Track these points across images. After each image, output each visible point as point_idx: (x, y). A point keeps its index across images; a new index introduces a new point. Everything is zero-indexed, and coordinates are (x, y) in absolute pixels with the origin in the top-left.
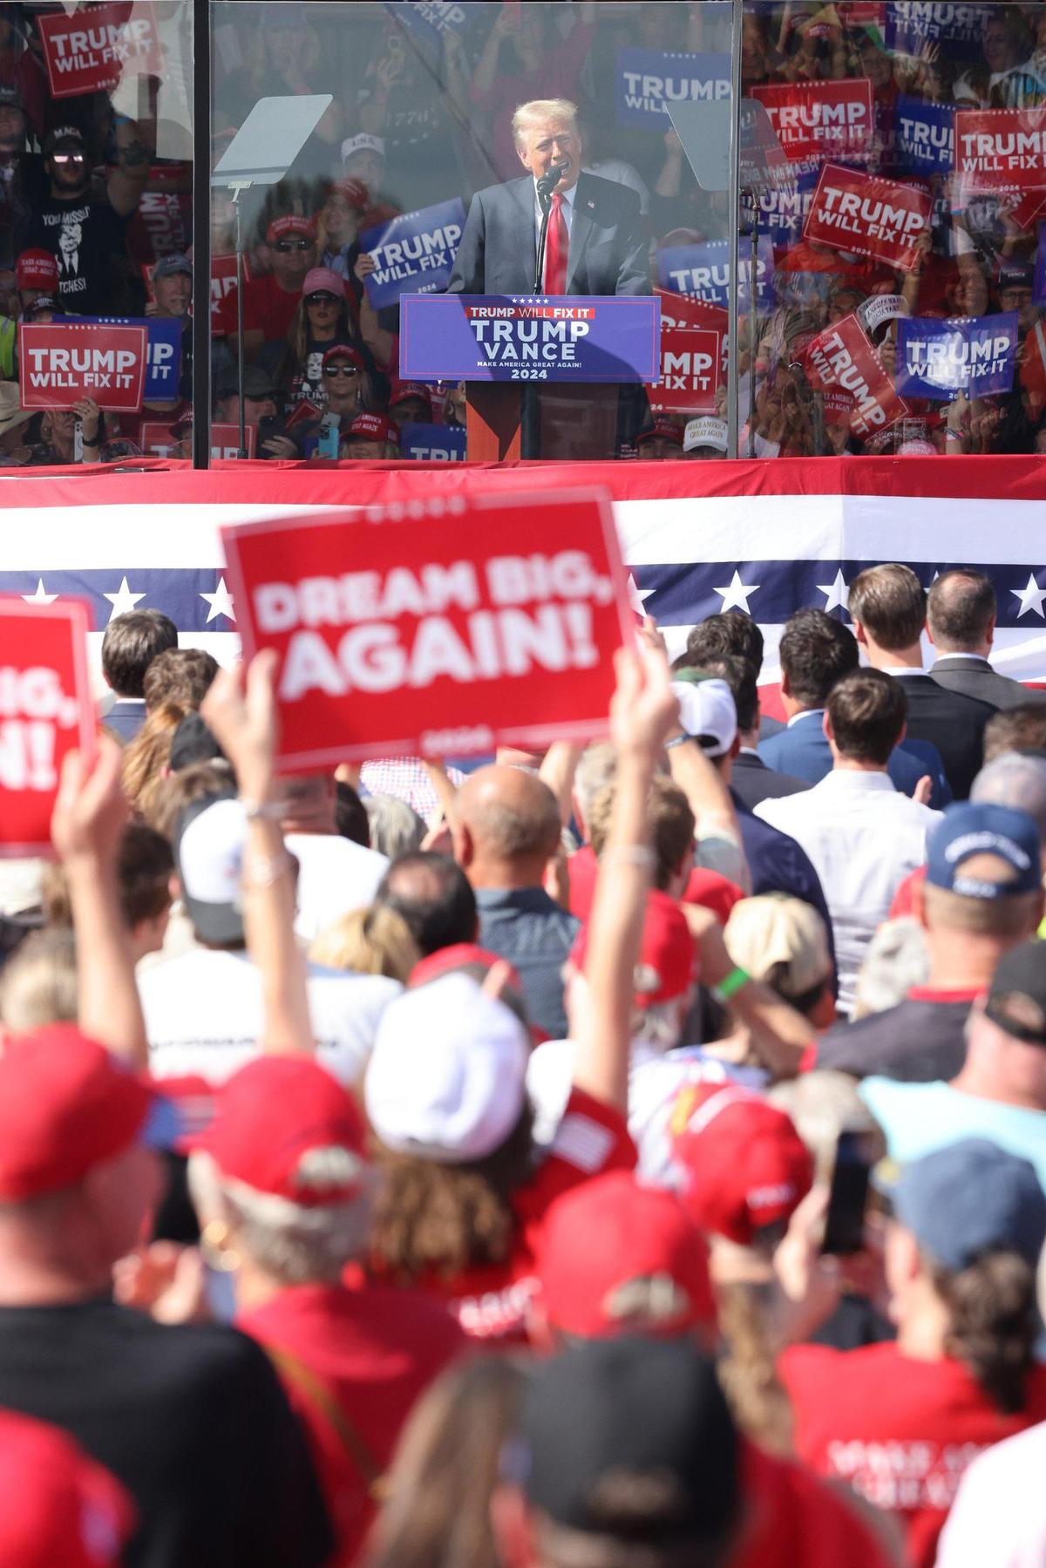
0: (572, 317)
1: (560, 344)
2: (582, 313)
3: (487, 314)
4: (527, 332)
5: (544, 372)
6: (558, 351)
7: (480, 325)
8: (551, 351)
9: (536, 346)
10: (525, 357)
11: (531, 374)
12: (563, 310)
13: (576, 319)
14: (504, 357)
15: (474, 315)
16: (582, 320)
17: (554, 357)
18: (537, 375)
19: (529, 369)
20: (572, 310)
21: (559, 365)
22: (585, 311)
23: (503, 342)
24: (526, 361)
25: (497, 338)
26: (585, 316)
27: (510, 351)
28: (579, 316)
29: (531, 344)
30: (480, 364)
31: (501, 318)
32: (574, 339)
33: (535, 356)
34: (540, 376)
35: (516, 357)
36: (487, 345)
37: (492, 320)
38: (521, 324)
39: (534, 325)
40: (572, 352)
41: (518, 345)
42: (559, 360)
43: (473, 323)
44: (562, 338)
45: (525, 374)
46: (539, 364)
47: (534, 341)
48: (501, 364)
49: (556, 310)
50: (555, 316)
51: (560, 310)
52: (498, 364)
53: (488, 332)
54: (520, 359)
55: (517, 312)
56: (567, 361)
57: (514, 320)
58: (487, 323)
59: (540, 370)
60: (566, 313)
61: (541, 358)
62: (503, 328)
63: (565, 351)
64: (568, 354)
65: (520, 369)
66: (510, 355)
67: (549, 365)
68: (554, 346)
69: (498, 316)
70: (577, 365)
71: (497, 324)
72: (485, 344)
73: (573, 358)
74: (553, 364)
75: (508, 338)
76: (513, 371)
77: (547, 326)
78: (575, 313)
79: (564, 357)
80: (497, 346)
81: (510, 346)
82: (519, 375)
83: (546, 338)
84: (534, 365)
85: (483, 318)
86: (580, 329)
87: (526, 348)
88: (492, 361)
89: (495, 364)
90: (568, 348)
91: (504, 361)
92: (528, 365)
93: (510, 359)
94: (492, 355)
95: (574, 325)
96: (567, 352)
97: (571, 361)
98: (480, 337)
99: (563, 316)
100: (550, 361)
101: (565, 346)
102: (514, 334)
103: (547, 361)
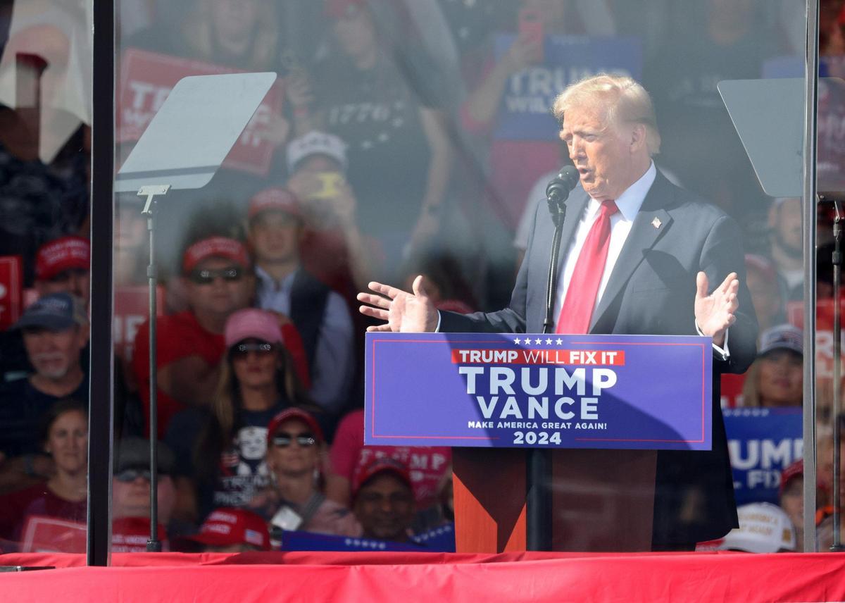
0: (594, 362)
1: (578, 399)
2: (608, 358)
3: (481, 358)
4: (534, 382)
5: (557, 435)
6: (576, 408)
7: (472, 373)
8: (566, 408)
9: (545, 400)
10: (531, 415)
11: (539, 438)
12: (583, 353)
13: (600, 366)
14: (503, 416)
15: (464, 360)
16: (607, 366)
17: (571, 415)
18: (548, 439)
19: (537, 431)
20: (594, 353)
21: (578, 426)
22: (612, 354)
23: (503, 396)
24: (532, 421)
25: (494, 390)
26: (612, 362)
27: (512, 407)
28: (604, 361)
29: (539, 398)
30: (471, 424)
31: (500, 364)
32: (597, 392)
33: (544, 414)
34: (552, 440)
35: (519, 416)
36: (481, 400)
37: (487, 367)
38: (526, 372)
39: (543, 373)
40: (594, 409)
41: (522, 399)
42: (577, 419)
43: (462, 370)
44: (581, 391)
45: (531, 438)
46: (551, 425)
47: (544, 395)
48: (500, 425)
49: (572, 354)
50: (572, 361)
51: (577, 353)
52: (495, 425)
53: (483, 382)
54: (525, 418)
55: (521, 356)
56: (588, 422)
57: (517, 366)
58: (481, 370)
59: (551, 432)
60: (586, 358)
61: (553, 417)
62: (502, 377)
63: (584, 409)
64: (589, 412)
65: (525, 431)
66: (511, 412)
67: (563, 426)
68: (570, 401)
69: (496, 361)
70: (601, 426)
71: (495, 372)
72: (478, 398)
73: (595, 417)
74: (569, 424)
75: (509, 391)
76: (516, 434)
77: (560, 374)
78: (598, 358)
79: (584, 416)
80: (494, 401)
81: (512, 401)
82: (524, 439)
83: (559, 390)
84: (544, 425)
85: (475, 364)
86: (604, 379)
87: (533, 403)
88: (487, 420)
89: (491, 425)
90: (589, 405)
91: (503, 421)
92: (535, 425)
93: (511, 418)
94: (488, 413)
95: (597, 374)
96: (587, 409)
97: (593, 422)
98: (471, 389)
99: (582, 362)
100: (566, 421)
101: (584, 401)
102: (517, 385)
103: (561, 421)
